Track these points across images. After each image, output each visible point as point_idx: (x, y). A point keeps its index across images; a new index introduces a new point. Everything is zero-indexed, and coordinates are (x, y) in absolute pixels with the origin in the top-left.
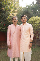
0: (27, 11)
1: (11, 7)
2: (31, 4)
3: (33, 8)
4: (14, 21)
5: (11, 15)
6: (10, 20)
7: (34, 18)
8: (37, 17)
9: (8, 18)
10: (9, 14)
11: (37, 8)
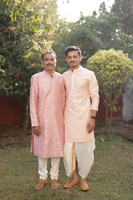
0: (84, 34)
1: (37, 25)
2: (95, 13)
3: (101, 25)
4: (46, 63)
5: (36, 47)
6: (32, 62)
7: (103, 53)
8: (112, 52)
9: (27, 56)
10: (31, 44)
11: (113, 24)
